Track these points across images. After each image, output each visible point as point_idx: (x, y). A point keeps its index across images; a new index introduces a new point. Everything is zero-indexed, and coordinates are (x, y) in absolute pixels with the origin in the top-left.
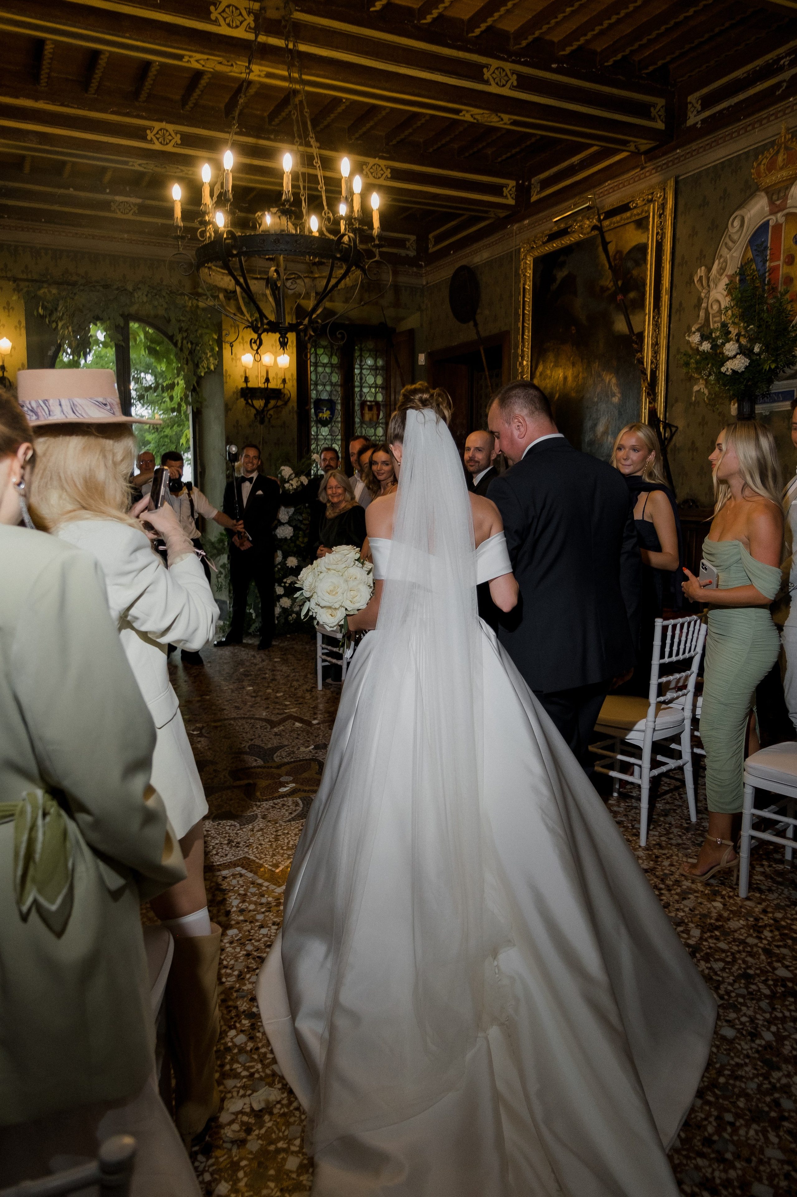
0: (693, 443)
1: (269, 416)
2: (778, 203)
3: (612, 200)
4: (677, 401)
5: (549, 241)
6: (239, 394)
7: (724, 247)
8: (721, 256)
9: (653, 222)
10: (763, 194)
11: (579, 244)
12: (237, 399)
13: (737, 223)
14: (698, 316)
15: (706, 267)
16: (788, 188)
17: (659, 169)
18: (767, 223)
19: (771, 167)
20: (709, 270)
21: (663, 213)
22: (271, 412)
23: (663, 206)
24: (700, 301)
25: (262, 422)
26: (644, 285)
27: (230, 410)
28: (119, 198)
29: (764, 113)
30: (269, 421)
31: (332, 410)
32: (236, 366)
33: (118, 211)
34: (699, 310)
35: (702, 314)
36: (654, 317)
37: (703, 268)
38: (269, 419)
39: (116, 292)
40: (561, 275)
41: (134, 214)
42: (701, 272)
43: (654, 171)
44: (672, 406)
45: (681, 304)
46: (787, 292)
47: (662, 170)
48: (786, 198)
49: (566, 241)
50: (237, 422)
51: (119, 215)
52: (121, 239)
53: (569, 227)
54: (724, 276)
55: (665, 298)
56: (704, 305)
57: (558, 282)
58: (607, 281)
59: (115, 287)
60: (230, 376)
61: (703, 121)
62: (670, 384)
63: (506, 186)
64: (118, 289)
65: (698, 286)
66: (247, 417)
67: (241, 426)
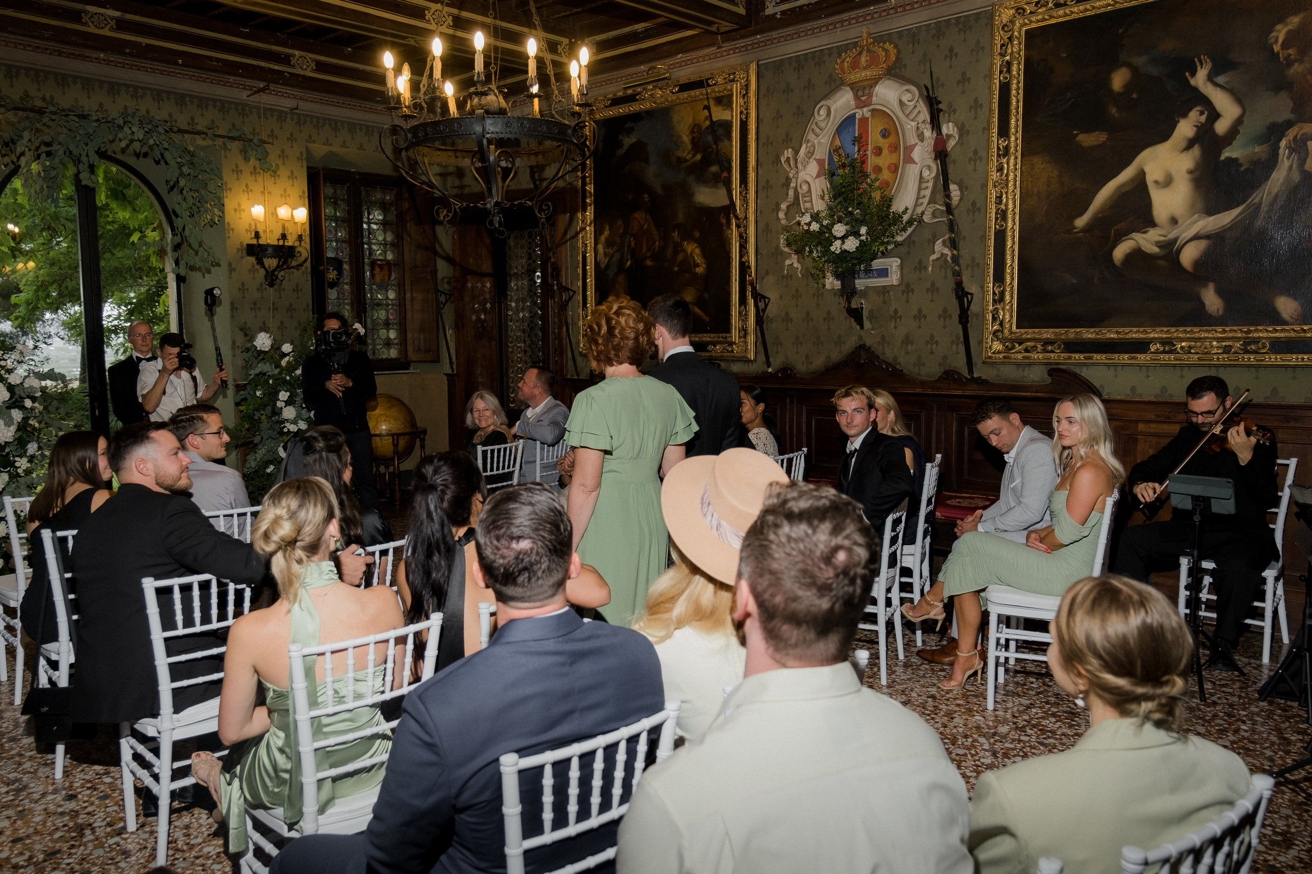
0: (787, 314)
1: (281, 278)
2: (863, 98)
3: (686, 73)
4: (767, 273)
5: (611, 105)
6: (244, 252)
7: (811, 133)
8: (808, 141)
9: (737, 101)
10: (848, 88)
11: (649, 113)
12: (242, 258)
13: (823, 112)
14: (787, 194)
15: (793, 149)
16: (872, 86)
17: (737, 50)
18: (854, 115)
19: (855, 65)
20: (796, 152)
21: (747, 93)
23: (747, 87)
24: (788, 181)
25: (271, 285)
26: (729, 161)
27: (235, 269)
28: (91, 9)
29: (845, 16)
30: (281, 284)
31: (339, 269)
32: (240, 218)
33: (90, 24)
34: (788, 189)
35: (791, 193)
36: (740, 193)
37: (790, 150)
38: (281, 281)
39: (95, 124)
40: (628, 141)
41: (111, 29)
42: (789, 153)
43: (731, 52)
44: (763, 278)
45: (768, 181)
46: (876, 180)
47: (740, 52)
48: (870, 95)
49: (634, 108)
50: (243, 284)
51: (92, 29)
52: (96, 58)
53: (638, 94)
54: (812, 160)
55: (752, 175)
56: (793, 185)
57: (625, 148)
58: (686, 151)
59: (94, 118)
60: (233, 230)
61: (783, 13)
62: (759, 256)
63: (560, 43)
64: (98, 120)
65: (786, 166)
66: (254, 278)
67: (247, 289)
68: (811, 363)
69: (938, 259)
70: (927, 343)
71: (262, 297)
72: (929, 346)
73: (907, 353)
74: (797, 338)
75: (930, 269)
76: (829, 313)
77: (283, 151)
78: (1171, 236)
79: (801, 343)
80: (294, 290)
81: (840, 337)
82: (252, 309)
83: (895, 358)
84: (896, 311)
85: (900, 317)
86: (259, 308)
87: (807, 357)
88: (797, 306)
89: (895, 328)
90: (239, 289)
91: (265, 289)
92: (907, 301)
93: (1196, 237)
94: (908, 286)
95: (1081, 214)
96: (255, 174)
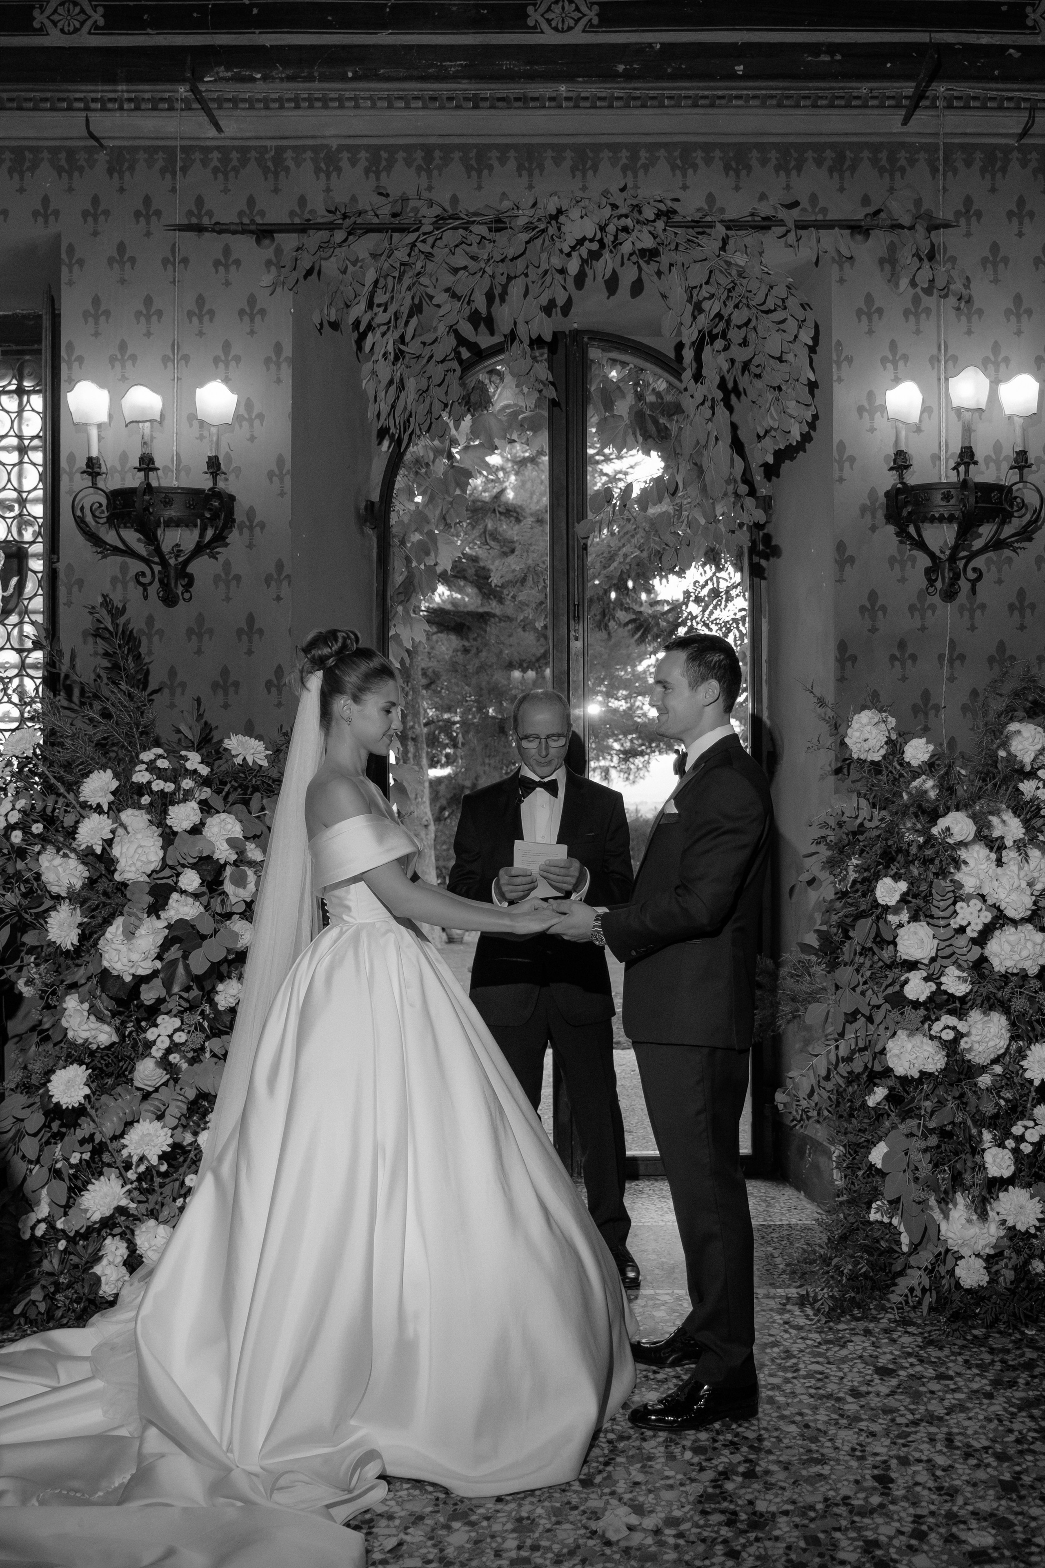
1: (972, 575)
6: (880, 514)
12: (873, 528)
22: (979, 562)
25: (950, 595)
27: (852, 560)
30: (974, 591)
32: (872, 430)
38: (974, 583)
50: (873, 596)
52: (551, 99)
60: (852, 459)
66: (903, 580)
67: (884, 609)
71: (923, 628)
77: (995, 248)
80: (1012, 607)
82: (893, 658)
86: (914, 657)
90: (863, 609)
91: (933, 607)
96: (917, 315)
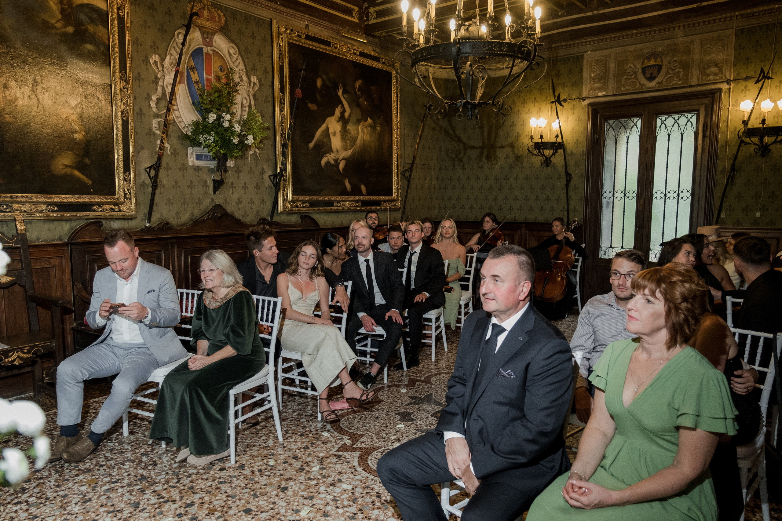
2: (208, 40)
4: (142, 148)
7: (173, 49)
13: (181, 38)
14: (157, 90)
15: (160, 56)
16: (212, 34)
20: (163, 60)
35: (159, 89)
37: (157, 56)
42: (156, 58)
48: (211, 40)
56: (160, 83)
65: (154, 67)
68: (180, 218)
69: (253, 154)
70: (249, 203)
72: (250, 205)
73: (239, 209)
74: (169, 199)
75: (249, 159)
76: (191, 182)
78: (337, 157)
79: (172, 204)
81: (199, 199)
83: (233, 212)
84: (232, 183)
85: (235, 187)
87: (177, 213)
88: (168, 176)
89: (232, 193)
92: (238, 178)
93: (342, 159)
94: (238, 168)
95: (311, 141)
